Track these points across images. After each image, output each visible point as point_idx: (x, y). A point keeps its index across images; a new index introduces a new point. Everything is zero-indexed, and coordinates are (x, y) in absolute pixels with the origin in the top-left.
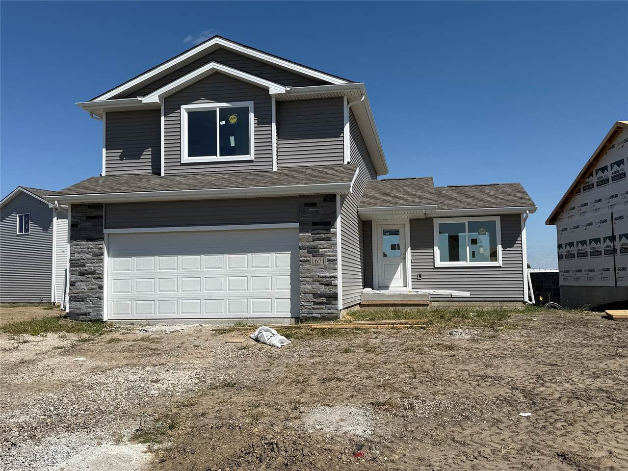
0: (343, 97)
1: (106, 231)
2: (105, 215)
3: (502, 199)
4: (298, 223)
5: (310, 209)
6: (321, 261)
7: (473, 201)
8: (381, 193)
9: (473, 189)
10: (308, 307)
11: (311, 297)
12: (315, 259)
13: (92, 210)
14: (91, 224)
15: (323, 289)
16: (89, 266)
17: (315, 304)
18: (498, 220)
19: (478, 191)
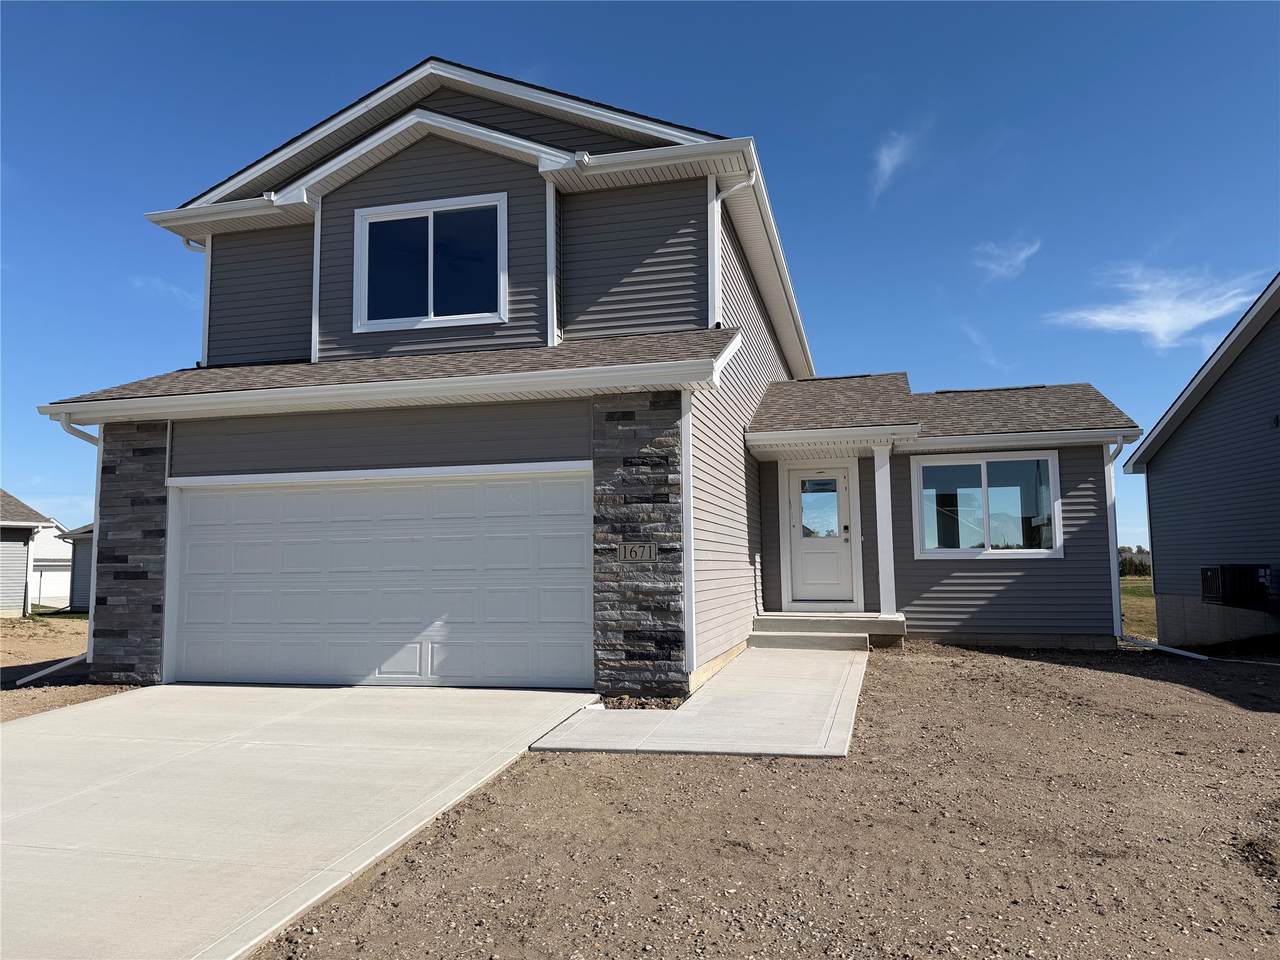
0: (705, 178)
1: (170, 482)
2: (172, 447)
3: (1059, 414)
4: (591, 461)
5: (620, 428)
6: (645, 552)
7: (996, 419)
8: (797, 405)
9: (993, 396)
10: (612, 664)
11: (618, 640)
12: (629, 547)
13: (144, 435)
14: (142, 466)
15: (649, 621)
16: (135, 560)
17: (630, 656)
18: (1052, 460)
19: (1003, 400)
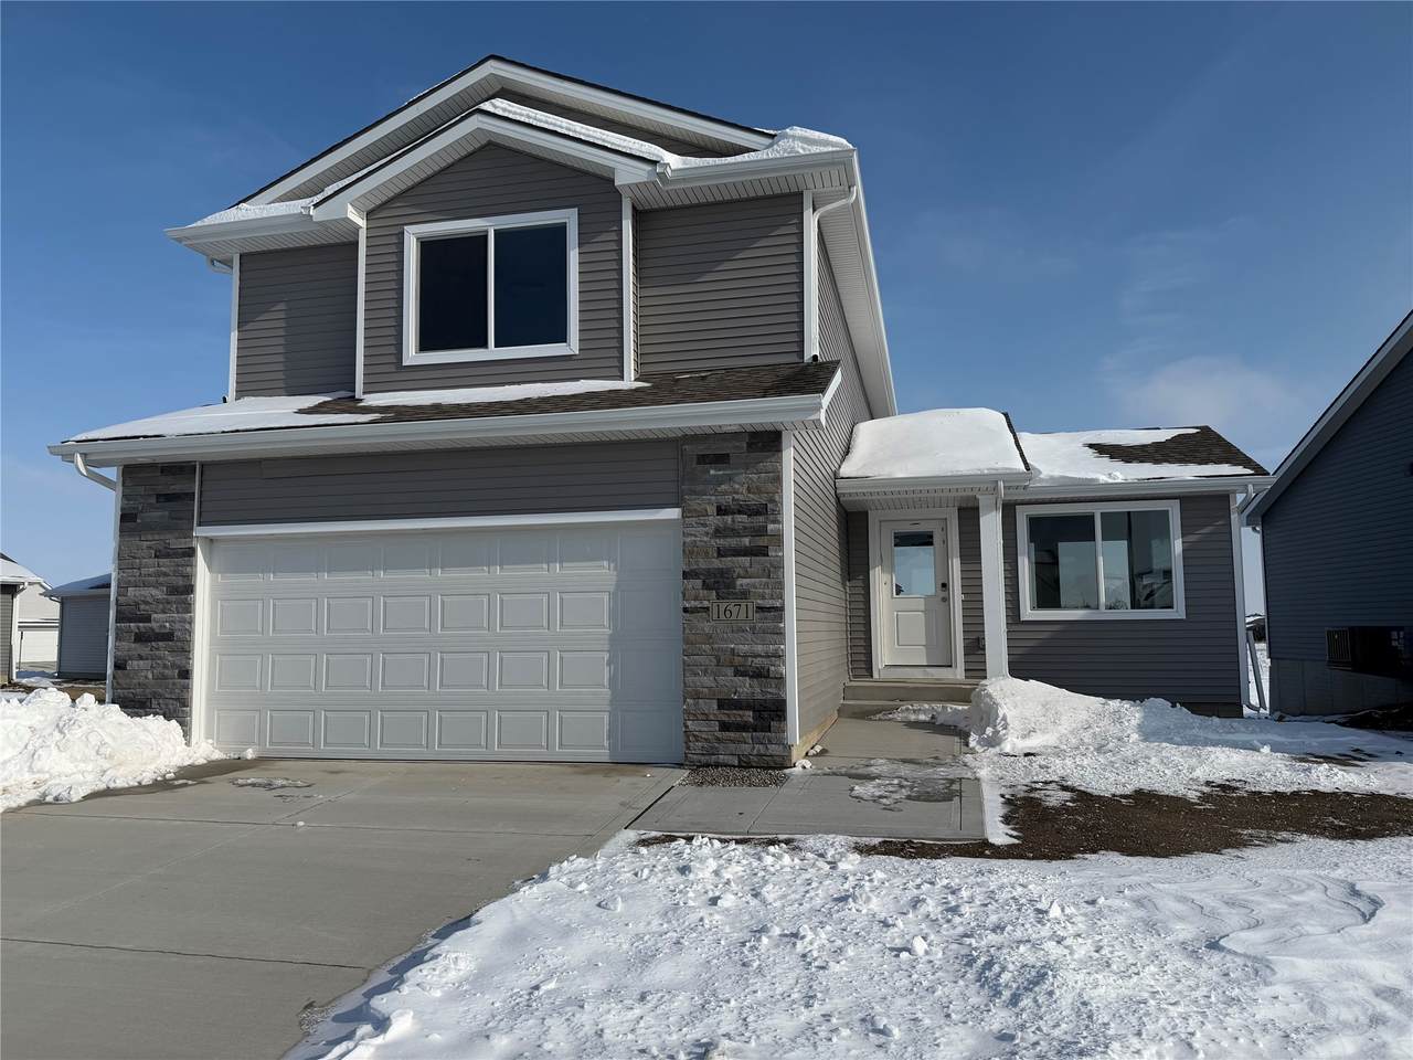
0: (801, 194)
1: (199, 532)
2: (201, 493)
4: (679, 509)
5: (712, 472)
6: (740, 611)
10: (704, 735)
11: (712, 708)
12: (723, 605)
13: (170, 479)
14: (167, 513)
15: (746, 688)
16: (160, 621)
17: (724, 727)
18: (1173, 510)
